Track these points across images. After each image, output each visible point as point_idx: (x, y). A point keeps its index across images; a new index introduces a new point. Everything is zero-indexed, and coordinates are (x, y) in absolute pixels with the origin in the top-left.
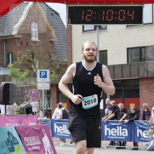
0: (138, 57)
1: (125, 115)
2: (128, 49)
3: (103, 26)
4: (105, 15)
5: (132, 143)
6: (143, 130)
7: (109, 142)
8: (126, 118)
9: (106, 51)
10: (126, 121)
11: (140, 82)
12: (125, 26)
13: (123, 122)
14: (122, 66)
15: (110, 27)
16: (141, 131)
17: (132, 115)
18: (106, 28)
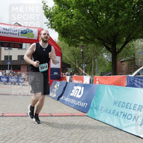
0: (21, 58)
1: (16, 75)
2: (18, 56)
3: (11, 48)
4: (11, 45)
5: (18, 83)
6: (21, 79)
7: (11, 83)
8: (16, 76)
9: (11, 56)
10: (16, 77)
11: (21, 66)
12: (18, 49)
13: (15, 77)
14: (16, 61)
15: (13, 49)
16: (20, 80)
17: (18, 75)
18: (12, 49)
